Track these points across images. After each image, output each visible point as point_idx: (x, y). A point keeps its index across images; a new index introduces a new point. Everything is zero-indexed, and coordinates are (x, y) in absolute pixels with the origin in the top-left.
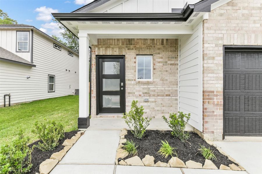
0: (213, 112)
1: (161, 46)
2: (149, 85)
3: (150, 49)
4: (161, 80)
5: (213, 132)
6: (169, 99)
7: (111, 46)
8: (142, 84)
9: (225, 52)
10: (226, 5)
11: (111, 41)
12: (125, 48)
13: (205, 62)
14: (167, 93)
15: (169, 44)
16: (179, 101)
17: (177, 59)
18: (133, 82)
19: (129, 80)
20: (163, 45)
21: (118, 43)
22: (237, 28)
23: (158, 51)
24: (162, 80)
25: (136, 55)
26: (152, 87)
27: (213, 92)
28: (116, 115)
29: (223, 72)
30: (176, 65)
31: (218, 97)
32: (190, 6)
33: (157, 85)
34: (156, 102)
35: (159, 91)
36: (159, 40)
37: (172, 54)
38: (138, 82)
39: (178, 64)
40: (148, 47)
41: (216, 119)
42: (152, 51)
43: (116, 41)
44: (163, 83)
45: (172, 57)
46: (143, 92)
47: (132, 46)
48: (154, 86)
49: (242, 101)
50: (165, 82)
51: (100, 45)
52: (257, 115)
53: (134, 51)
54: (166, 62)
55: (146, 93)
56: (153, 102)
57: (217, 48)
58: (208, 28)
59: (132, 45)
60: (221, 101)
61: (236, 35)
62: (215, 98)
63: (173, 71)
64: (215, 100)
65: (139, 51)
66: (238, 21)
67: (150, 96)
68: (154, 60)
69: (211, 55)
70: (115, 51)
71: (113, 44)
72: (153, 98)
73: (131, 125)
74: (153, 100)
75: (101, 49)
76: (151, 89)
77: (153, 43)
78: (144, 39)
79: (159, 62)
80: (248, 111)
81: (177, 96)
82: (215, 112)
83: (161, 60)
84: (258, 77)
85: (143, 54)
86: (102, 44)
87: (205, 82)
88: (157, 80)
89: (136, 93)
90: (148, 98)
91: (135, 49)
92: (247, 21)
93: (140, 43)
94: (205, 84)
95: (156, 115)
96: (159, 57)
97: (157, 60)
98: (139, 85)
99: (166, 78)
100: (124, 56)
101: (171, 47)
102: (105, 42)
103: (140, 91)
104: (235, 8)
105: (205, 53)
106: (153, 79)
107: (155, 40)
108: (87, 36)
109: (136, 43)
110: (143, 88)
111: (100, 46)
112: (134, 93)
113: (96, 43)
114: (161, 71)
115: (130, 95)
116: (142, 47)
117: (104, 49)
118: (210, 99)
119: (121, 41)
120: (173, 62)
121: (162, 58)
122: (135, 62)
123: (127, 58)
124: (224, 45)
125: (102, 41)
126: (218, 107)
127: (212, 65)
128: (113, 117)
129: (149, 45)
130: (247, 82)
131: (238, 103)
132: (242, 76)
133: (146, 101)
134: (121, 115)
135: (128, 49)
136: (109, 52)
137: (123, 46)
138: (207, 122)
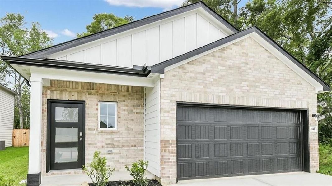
0: (169, 159)
1: (126, 93)
2: (113, 135)
3: (114, 95)
4: (126, 129)
5: (169, 177)
6: (135, 149)
7: (68, 90)
8: (105, 134)
9: (178, 106)
10: (178, 68)
11: (68, 83)
12: (86, 93)
13: (162, 115)
14: (132, 144)
15: (135, 92)
16: (144, 151)
17: (143, 108)
18: (94, 132)
19: (89, 129)
20: (128, 92)
21: (77, 87)
22: (187, 88)
23: (123, 99)
24: (128, 129)
25: (99, 101)
26: (116, 138)
27: (168, 141)
28: (72, 171)
29: (177, 124)
30: (142, 114)
31: (173, 146)
32: (147, 68)
33: (121, 134)
34: (121, 153)
35: (124, 141)
36: (124, 87)
37: (138, 102)
38: (100, 132)
39: (143, 113)
40: (113, 94)
41: (171, 165)
42: (116, 98)
43: (74, 84)
44: (128, 133)
45: (138, 106)
46: (106, 143)
47: (93, 92)
48: (118, 136)
49: (193, 148)
50: (130, 132)
51: (54, 87)
52: (205, 160)
53: (96, 96)
54: (132, 111)
55: (109, 144)
56: (117, 154)
57: (171, 103)
58: (164, 86)
59: (93, 90)
60: (175, 149)
61: (185, 93)
62: (170, 146)
63: (139, 120)
64: (170, 148)
65: (102, 97)
66: (187, 82)
67: (114, 147)
68: (118, 107)
69: (167, 110)
70: (73, 96)
71: (71, 87)
72: (118, 150)
73: (92, 176)
74: (118, 151)
75: (55, 92)
76: (115, 139)
77: (118, 90)
78: (108, 84)
79: (124, 110)
80: (198, 157)
81: (143, 147)
82: (170, 159)
83: (126, 108)
84: (204, 128)
85: (107, 100)
86: (56, 86)
87: (162, 133)
88: (123, 130)
89: (98, 144)
90: (112, 149)
91: (98, 95)
92: (194, 83)
93: (103, 89)
94: (162, 135)
95: (120, 168)
96: (124, 105)
97: (122, 108)
98: (101, 135)
99: (131, 128)
100: (85, 101)
101: (137, 95)
102: (60, 84)
103: (102, 142)
104: (184, 71)
105: (162, 107)
106: (118, 128)
107: (120, 87)
108: (41, 81)
109: (98, 88)
110: (106, 139)
111: (53, 89)
112: (96, 145)
113: (48, 85)
114: (126, 120)
115: (91, 146)
116: (106, 93)
117: (58, 92)
118: (166, 147)
119: (80, 85)
120: (138, 111)
121: (127, 106)
122: (97, 110)
123: (88, 104)
124: (176, 102)
125: (56, 83)
126: (173, 155)
127: (168, 118)
128: (70, 173)
129: (113, 92)
130: (197, 132)
131: (190, 151)
132: (193, 127)
133: (110, 152)
134: (80, 171)
135: (89, 94)
136: (65, 97)
137: (83, 90)
138: (163, 168)
